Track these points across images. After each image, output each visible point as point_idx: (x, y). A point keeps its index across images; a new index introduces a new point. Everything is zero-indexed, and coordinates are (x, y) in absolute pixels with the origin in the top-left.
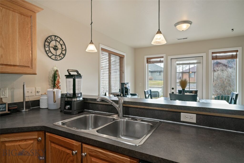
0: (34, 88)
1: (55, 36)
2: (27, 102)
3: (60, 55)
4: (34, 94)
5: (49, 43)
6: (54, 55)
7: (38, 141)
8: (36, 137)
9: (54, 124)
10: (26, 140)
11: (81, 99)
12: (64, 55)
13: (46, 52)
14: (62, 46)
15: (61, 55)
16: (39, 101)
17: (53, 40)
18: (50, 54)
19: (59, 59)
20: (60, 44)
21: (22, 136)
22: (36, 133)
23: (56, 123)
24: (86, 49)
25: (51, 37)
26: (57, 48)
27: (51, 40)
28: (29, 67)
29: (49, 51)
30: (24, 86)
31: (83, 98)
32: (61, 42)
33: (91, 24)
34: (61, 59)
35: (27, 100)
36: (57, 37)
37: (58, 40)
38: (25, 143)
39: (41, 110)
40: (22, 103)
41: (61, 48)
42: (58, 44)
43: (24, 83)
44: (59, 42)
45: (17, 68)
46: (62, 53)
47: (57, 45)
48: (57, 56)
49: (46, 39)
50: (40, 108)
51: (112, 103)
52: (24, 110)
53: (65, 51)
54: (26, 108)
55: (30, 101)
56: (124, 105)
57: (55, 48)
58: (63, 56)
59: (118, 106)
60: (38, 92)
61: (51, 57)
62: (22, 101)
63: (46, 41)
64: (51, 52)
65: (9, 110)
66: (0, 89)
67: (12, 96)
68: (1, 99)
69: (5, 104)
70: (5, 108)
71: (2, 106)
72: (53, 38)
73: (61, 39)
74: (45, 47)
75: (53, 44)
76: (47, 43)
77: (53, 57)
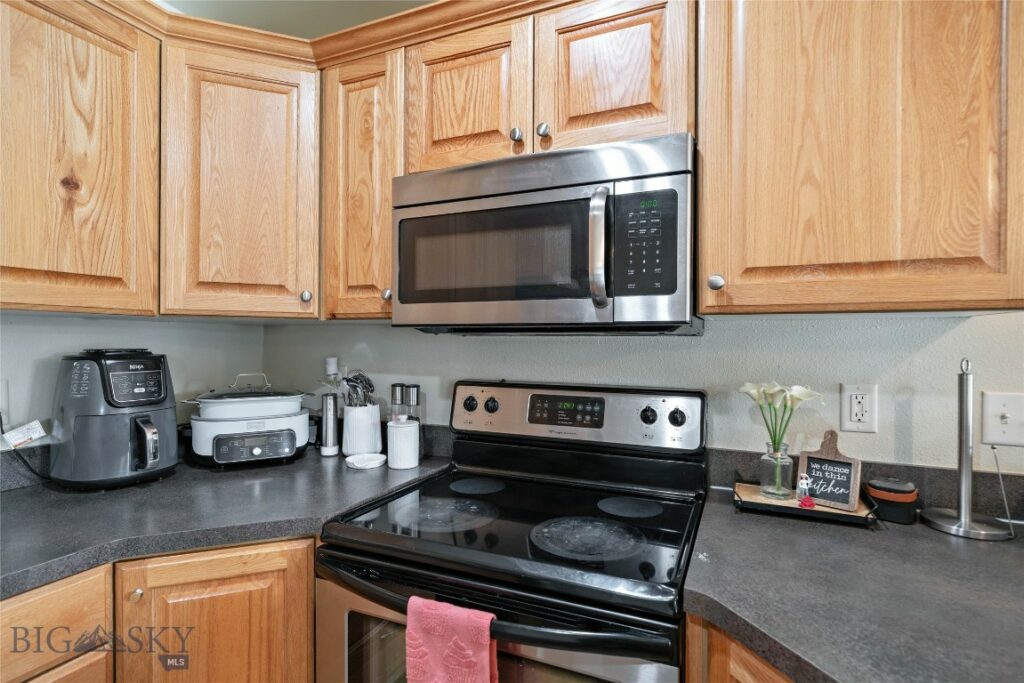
2: (982, 479)
30: (962, 379)
40: (954, 476)
43: (965, 361)
45: (892, 275)
54: (978, 516)
62: (954, 466)
65: (865, 497)
66: (841, 389)
67: (903, 430)
68: (831, 437)
69: (848, 465)
70: (846, 485)
71: (835, 473)
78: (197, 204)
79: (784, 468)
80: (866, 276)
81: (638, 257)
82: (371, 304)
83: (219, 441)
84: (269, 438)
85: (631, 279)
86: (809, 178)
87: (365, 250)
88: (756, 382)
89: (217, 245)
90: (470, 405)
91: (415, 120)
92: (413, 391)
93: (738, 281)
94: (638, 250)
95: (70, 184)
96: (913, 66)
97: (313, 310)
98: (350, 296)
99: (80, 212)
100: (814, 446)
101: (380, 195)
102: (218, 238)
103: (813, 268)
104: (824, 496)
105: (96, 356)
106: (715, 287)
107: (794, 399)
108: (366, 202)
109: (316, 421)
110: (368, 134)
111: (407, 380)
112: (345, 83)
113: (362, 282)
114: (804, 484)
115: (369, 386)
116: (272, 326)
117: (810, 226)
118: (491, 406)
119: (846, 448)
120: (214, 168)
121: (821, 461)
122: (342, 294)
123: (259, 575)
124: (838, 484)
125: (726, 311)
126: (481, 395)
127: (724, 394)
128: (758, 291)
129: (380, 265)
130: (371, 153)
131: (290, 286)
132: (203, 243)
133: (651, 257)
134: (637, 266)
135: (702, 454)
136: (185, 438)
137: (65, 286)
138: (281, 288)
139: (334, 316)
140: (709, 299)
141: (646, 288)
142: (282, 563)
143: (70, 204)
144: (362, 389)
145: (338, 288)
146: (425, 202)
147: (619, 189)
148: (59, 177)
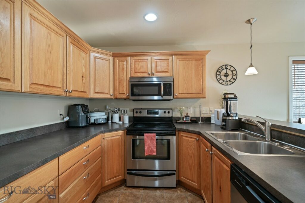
0: (208, 108)
1: (226, 65)
2: (202, 118)
3: (230, 80)
4: (208, 112)
5: (220, 72)
6: (224, 81)
7: (196, 140)
8: (196, 137)
9: (206, 132)
10: (191, 138)
11: (237, 118)
12: (235, 79)
13: (217, 80)
14: (232, 72)
15: (232, 80)
16: (210, 118)
17: (224, 69)
18: (221, 81)
19: (229, 83)
20: (231, 71)
21: (191, 135)
22: (196, 135)
23: (207, 132)
24: (245, 73)
25: (222, 67)
26: (227, 75)
27: (222, 70)
28: (200, 93)
29: (220, 79)
30: (200, 106)
31: (239, 118)
32: (232, 69)
33: (251, 48)
34: (231, 84)
35: (202, 116)
36: (227, 66)
37: (229, 67)
38: (191, 139)
39: (211, 124)
40: (199, 118)
41: (232, 74)
42: (229, 71)
43: (200, 104)
44: (230, 69)
45: (193, 94)
46: (232, 78)
47: (227, 72)
48: (227, 81)
49: (218, 70)
50: (211, 123)
51: (257, 124)
52: (200, 122)
53: (236, 76)
54: (202, 121)
55: (204, 117)
56: (272, 128)
57: (226, 75)
58: (234, 81)
59: (264, 128)
60: (211, 111)
61: (222, 83)
62: (199, 116)
63: (217, 71)
64: (221, 79)
65: (191, 121)
66: (188, 108)
67: (194, 113)
68: (187, 113)
69: (189, 117)
70: (189, 119)
71: (188, 118)
72: (224, 67)
73: (231, 66)
74: (216, 76)
75: (224, 71)
76: (218, 73)
77: (224, 83)
78: (95, 79)
79: (182, 118)
80: (191, 94)
81: (167, 91)
82: (124, 96)
84: (103, 119)
85: (166, 94)
86: (185, 83)
87: (123, 88)
88: (179, 107)
89: (98, 86)
90: (137, 112)
91: (132, 68)
92: (126, 111)
93: (178, 95)
94: (167, 90)
95: (83, 77)
96: (195, 72)
97: (112, 97)
98: (120, 95)
100: (185, 115)
102: (98, 85)
103: (186, 93)
104: (187, 121)
106: (176, 95)
107: (184, 109)
108: (123, 80)
110: (123, 69)
112: (118, 60)
113: (122, 93)
114: (185, 119)
117: (186, 89)
118: (140, 112)
119: (189, 115)
120: (98, 73)
121: (186, 116)
122: (118, 95)
123: (118, 136)
124: (188, 119)
125: (177, 98)
126: (138, 111)
127: (174, 109)
128: (180, 96)
129: (125, 90)
130: (124, 72)
131: (109, 93)
132: (96, 86)
133: (168, 91)
134: (167, 92)
135: (172, 117)
137: (82, 93)
138: (107, 93)
139: (116, 98)
140: (175, 97)
141: (168, 95)
142: (121, 134)
143: (83, 80)
145: (117, 94)
146: (136, 81)
147: (165, 82)
148: (82, 76)
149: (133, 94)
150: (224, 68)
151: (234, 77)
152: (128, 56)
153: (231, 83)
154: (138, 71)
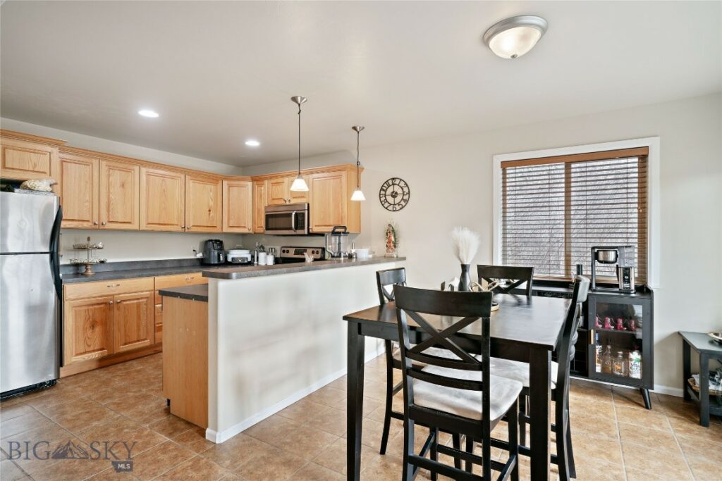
1: (393, 179)
3: (400, 202)
5: (385, 191)
6: (391, 204)
12: (406, 201)
13: (382, 203)
14: (402, 189)
15: (403, 203)
17: (390, 186)
18: (386, 205)
19: (398, 207)
20: (401, 187)
25: (387, 182)
27: (387, 187)
29: (385, 201)
32: (402, 184)
34: (401, 209)
36: (395, 180)
37: (397, 182)
41: (402, 192)
42: (398, 189)
44: (399, 185)
46: (403, 199)
47: (395, 190)
48: (395, 205)
49: (382, 187)
53: (408, 195)
57: (394, 195)
58: (405, 204)
61: (388, 208)
63: (381, 190)
64: (387, 201)
72: (390, 182)
73: (401, 180)
74: (380, 197)
75: (390, 190)
76: (382, 192)
77: (391, 208)
78: (229, 211)
82: (261, 230)
83: (233, 259)
84: (243, 259)
85: (299, 226)
86: (322, 211)
87: (260, 220)
89: (233, 219)
90: (284, 252)
91: (269, 194)
92: (273, 249)
93: (314, 228)
94: (299, 222)
95: (210, 211)
97: (251, 231)
98: (258, 229)
99: (211, 215)
101: (263, 209)
102: (233, 217)
103: (323, 226)
105: (211, 241)
108: (260, 211)
109: (253, 257)
110: (261, 196)
111: (272, 247)
112: (257, 185)
113: (259, 226)
115: (263, 248)
116: (243, 235)
117: (322, 219)
118: (288, 252)
126: (286, 250)
128: (316, 230)
129: (263, 223)
130: (262, 200)
131: (246, 226)
132: (230, 219)
133: (302, 223)
136: (226, 258)
137: (209, 228)
138: (245, 227)
139: (255, 233)
140: (311, 230)
143: (209, 214)
144: (262, 249)
145: (256, 227)
146: (272, 211)
147: (298, 212)
148: (208, 210)
149: (267, 229)
150: (391, 184)
151: (406, 197)
152: (266, 179)
153: (401, 206)
154: (274, 197)
